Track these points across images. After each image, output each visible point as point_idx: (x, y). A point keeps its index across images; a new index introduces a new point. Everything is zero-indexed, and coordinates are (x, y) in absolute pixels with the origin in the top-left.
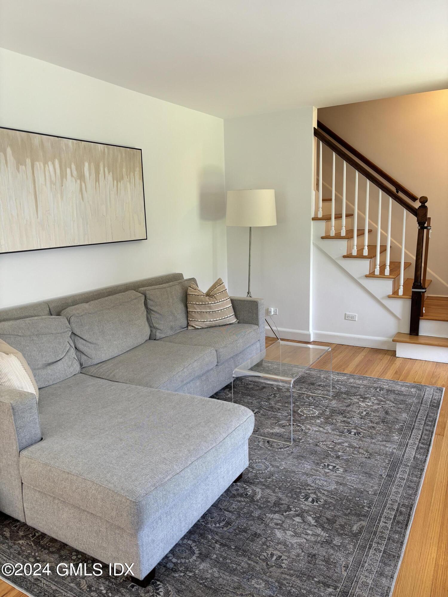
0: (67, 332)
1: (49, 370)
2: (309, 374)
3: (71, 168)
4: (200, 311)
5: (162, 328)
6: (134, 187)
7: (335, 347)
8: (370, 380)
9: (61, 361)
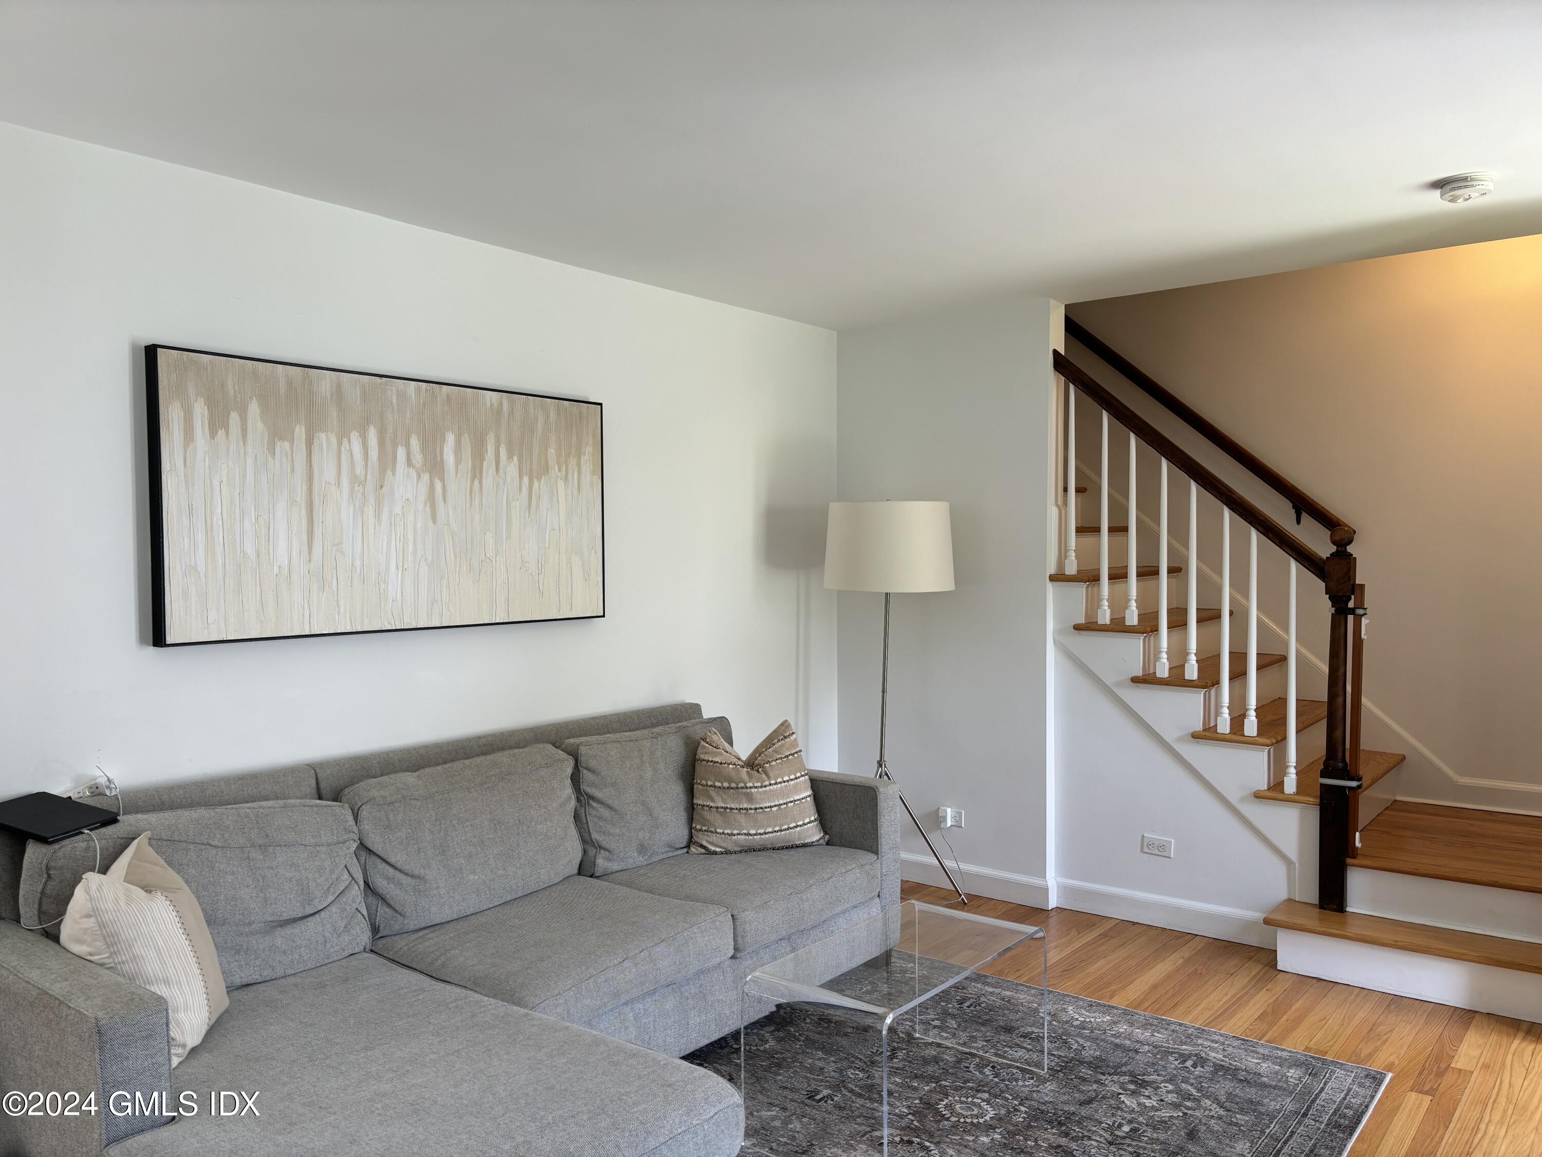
0: (347, 843)
1: (280, 938)
2: (1008, 1001)
3: (408, 446)
4: (723, 805)
5: (612, 845)
6: (575, 492)
7: (1112, 929)
8: (1177, 1031)
9: (317, 916)
